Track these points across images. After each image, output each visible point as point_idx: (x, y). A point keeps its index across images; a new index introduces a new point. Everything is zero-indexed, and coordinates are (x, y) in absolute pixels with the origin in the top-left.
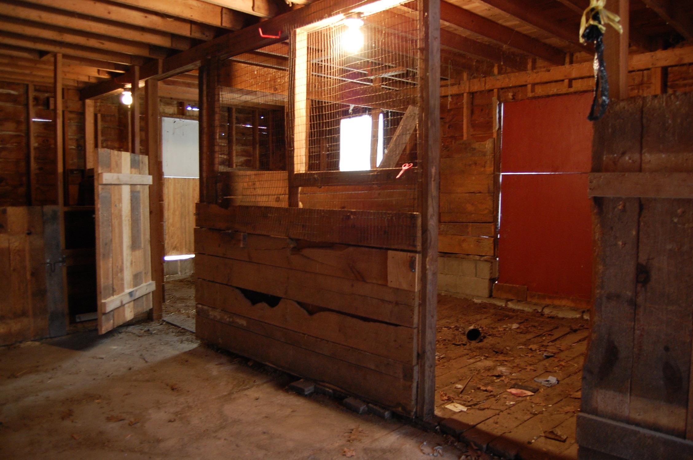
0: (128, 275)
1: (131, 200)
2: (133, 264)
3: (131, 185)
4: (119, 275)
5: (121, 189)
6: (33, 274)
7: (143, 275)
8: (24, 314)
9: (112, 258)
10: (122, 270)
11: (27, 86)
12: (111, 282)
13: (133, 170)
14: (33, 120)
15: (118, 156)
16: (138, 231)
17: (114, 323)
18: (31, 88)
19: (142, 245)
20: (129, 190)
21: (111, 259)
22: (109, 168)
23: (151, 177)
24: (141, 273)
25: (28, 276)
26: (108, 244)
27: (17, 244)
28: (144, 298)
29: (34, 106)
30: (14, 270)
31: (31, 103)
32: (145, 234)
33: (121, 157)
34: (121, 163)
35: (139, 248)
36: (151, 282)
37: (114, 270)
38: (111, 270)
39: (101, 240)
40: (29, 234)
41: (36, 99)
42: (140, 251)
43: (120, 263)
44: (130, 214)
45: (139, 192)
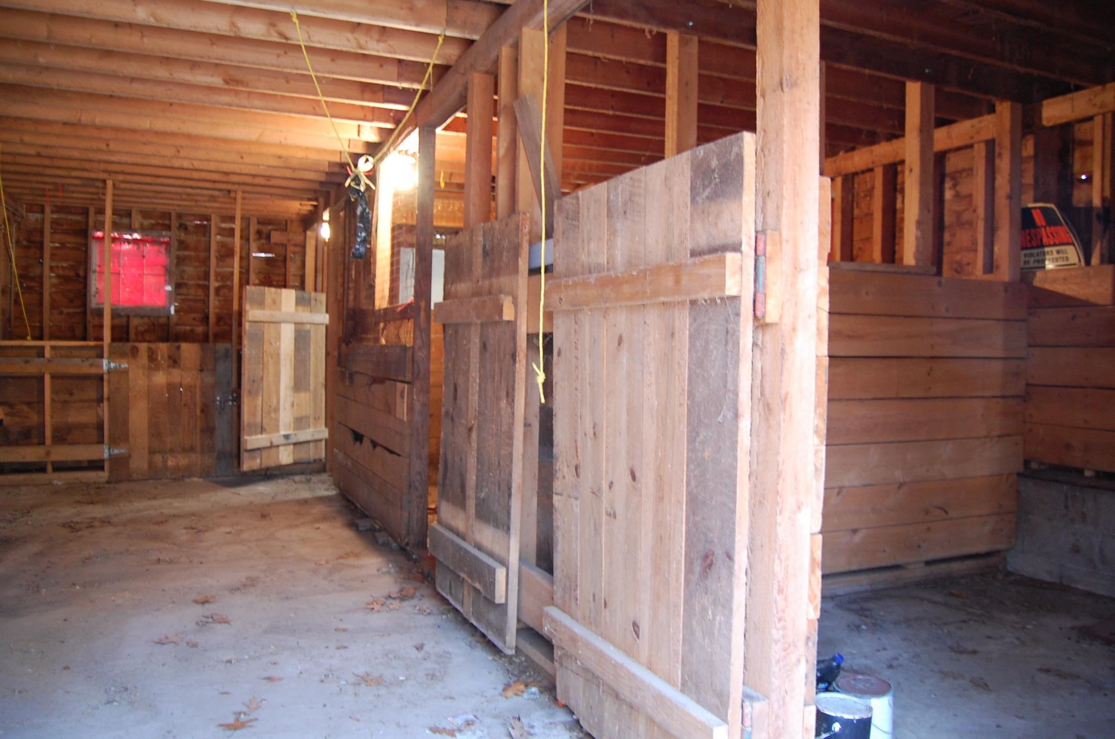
0: (286, 417)
1: (295, 339)
2: (295, 406)
3: (295, 323)
4: (273, 415)
5: (280, 328)
6: (202, 411)
7: (312, 420)
8: (192, 449)
9: (262, 396)
10: (277, 410)
11: (249, 219)
12: (260, 420)
13: (300, 308)
14: (254, 255)
15: (275, 293)
16: (306, 373)
17: (261, 464)
18: (254, 221)
19: (312, 388)
20: (293, 329)
21: (260, 398)
22: (261, 304)
23: (327, 316)
24: (307, 417)
25: (198, 413)
26: (258, 382)
27: (189, 380)
28: (312, 445)
29: (255, 240)
30: (185, 405)
31: (252, 237)
32: (316, 376)
33: (281, 295)
34: (281, 301)
35: (307, 389)
36: (323, 428)
37: (265, 410)
38: (260, 408)
39: (246, 376)
40: (201, 370)
41: (259, 233)
42: (308, 394)
43: (275, 402)
44: (293, 353)
45: (309, 331)
